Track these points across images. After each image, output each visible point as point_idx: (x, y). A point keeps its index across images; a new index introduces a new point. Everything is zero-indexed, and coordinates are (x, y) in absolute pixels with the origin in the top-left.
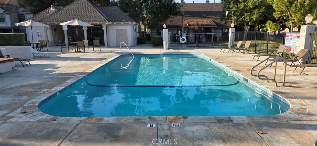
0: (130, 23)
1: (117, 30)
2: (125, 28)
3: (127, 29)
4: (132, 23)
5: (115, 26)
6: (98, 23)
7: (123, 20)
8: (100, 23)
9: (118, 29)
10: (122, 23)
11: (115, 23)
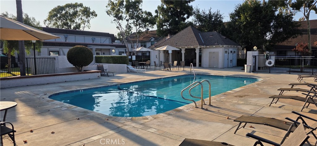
0: (221, 46)
1: (210, 53)
2: (217, 51)
3: (218, 52)
4: (223, 46)
5: (209, 49)
6: (192, 47)
7: (216, 44)
8: (194, 47)
9: (211, 51)
10: (214, 46)
11: (208, 47)
